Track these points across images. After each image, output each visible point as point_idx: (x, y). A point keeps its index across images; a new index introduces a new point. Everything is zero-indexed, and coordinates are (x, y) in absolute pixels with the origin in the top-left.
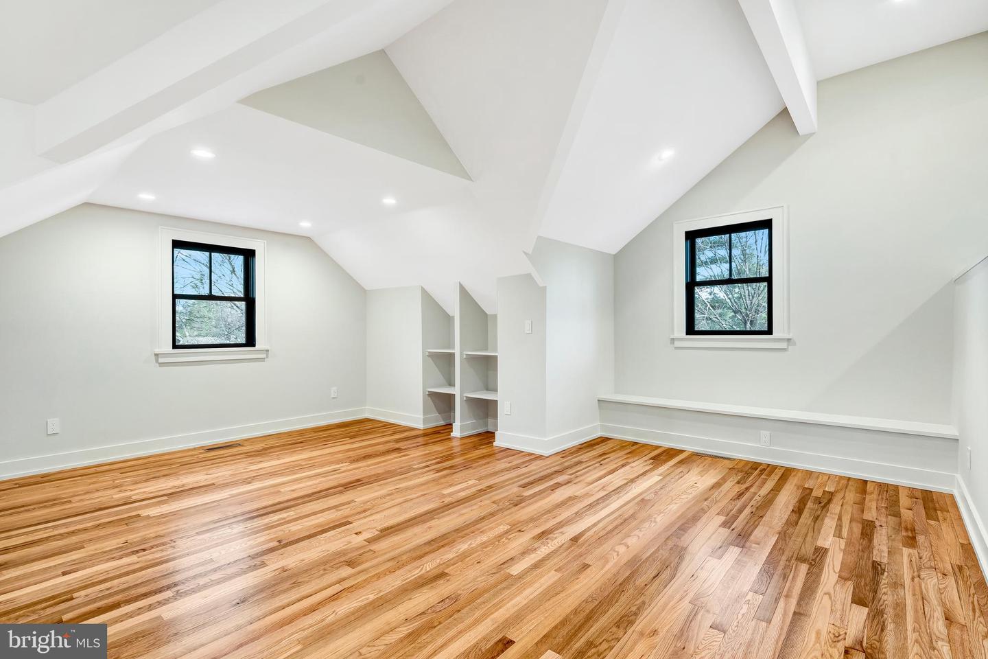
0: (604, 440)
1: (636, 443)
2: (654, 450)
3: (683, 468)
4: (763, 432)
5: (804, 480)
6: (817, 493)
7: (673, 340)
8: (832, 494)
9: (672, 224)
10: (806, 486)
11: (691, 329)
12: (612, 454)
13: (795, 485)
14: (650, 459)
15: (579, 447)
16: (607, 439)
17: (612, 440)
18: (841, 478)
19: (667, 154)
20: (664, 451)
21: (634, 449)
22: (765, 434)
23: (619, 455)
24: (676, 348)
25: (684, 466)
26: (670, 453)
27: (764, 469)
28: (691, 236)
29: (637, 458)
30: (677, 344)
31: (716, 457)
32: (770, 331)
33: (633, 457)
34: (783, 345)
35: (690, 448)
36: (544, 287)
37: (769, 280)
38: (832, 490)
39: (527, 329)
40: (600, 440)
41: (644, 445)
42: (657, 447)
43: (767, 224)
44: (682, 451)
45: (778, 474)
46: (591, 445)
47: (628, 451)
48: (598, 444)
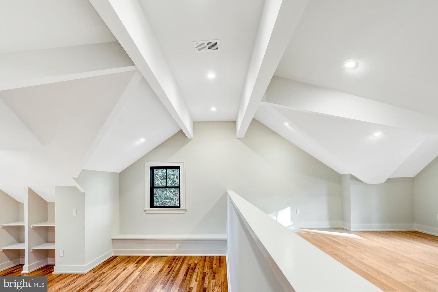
0: (115, 257)
1: (129, 257)
2: (137, 259)
3: (149, 265)
4: (177, 245)
5: (189, 260)
6: (192, 266)
7: (145, 211)
8: (196, 264)
9: (145, 163)
10: (189, 263)
11: (152, 206)
12: (118, 265)
13: (186, 263)
14: (135, 264)
15: (103, 264)
16: (116, 257)
17: (118, 257)
18: (200, 256)
19: (142, 140)
20: (142, 258)
21: (128, 259)
22: (178, 245)
23: (122, 265)
24: (147, 214)
25: (149, 264)
26: (144, 258)
27: (177, 259)
28: (152, 169)
29: (130, 265)
30: (147, 212)
31: (161, 257)
32: (179, 207)
33: (128, 264)
34: (183, 212)
35: (152, 255)
36: (84, 193)
37: (179, 187)
38: (196, 263)
39: (74, 212)
40: (113, 258)
41: (133, 257)
42: (139, 257)
43: (178, 168)
44: (148, 257)
45: (182, 259)
46: (108, 262)
47: (126, 262)
48: (111, 260)
